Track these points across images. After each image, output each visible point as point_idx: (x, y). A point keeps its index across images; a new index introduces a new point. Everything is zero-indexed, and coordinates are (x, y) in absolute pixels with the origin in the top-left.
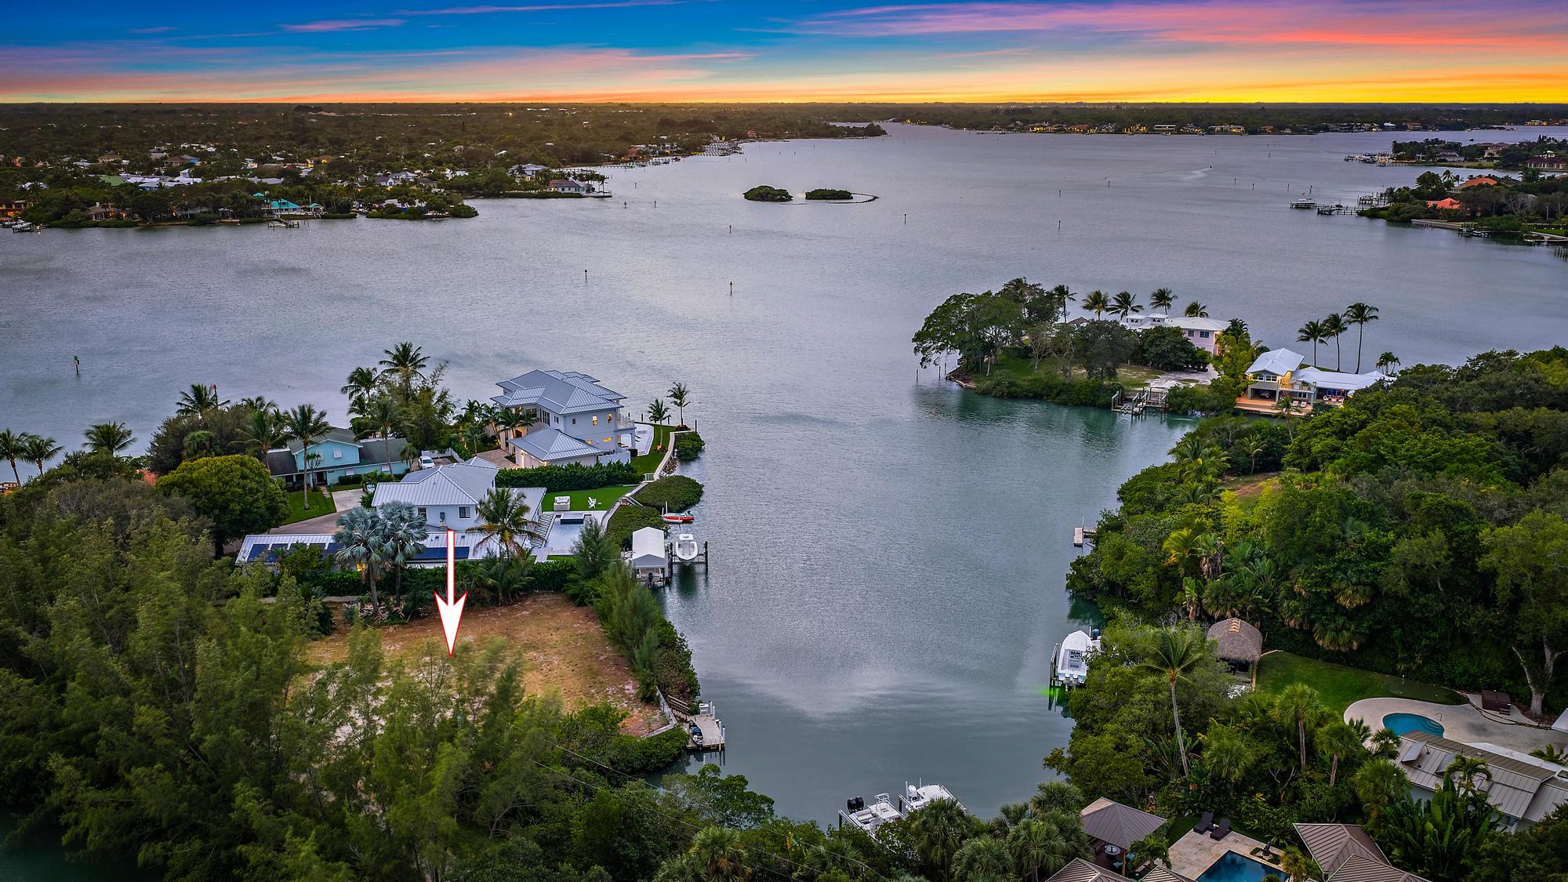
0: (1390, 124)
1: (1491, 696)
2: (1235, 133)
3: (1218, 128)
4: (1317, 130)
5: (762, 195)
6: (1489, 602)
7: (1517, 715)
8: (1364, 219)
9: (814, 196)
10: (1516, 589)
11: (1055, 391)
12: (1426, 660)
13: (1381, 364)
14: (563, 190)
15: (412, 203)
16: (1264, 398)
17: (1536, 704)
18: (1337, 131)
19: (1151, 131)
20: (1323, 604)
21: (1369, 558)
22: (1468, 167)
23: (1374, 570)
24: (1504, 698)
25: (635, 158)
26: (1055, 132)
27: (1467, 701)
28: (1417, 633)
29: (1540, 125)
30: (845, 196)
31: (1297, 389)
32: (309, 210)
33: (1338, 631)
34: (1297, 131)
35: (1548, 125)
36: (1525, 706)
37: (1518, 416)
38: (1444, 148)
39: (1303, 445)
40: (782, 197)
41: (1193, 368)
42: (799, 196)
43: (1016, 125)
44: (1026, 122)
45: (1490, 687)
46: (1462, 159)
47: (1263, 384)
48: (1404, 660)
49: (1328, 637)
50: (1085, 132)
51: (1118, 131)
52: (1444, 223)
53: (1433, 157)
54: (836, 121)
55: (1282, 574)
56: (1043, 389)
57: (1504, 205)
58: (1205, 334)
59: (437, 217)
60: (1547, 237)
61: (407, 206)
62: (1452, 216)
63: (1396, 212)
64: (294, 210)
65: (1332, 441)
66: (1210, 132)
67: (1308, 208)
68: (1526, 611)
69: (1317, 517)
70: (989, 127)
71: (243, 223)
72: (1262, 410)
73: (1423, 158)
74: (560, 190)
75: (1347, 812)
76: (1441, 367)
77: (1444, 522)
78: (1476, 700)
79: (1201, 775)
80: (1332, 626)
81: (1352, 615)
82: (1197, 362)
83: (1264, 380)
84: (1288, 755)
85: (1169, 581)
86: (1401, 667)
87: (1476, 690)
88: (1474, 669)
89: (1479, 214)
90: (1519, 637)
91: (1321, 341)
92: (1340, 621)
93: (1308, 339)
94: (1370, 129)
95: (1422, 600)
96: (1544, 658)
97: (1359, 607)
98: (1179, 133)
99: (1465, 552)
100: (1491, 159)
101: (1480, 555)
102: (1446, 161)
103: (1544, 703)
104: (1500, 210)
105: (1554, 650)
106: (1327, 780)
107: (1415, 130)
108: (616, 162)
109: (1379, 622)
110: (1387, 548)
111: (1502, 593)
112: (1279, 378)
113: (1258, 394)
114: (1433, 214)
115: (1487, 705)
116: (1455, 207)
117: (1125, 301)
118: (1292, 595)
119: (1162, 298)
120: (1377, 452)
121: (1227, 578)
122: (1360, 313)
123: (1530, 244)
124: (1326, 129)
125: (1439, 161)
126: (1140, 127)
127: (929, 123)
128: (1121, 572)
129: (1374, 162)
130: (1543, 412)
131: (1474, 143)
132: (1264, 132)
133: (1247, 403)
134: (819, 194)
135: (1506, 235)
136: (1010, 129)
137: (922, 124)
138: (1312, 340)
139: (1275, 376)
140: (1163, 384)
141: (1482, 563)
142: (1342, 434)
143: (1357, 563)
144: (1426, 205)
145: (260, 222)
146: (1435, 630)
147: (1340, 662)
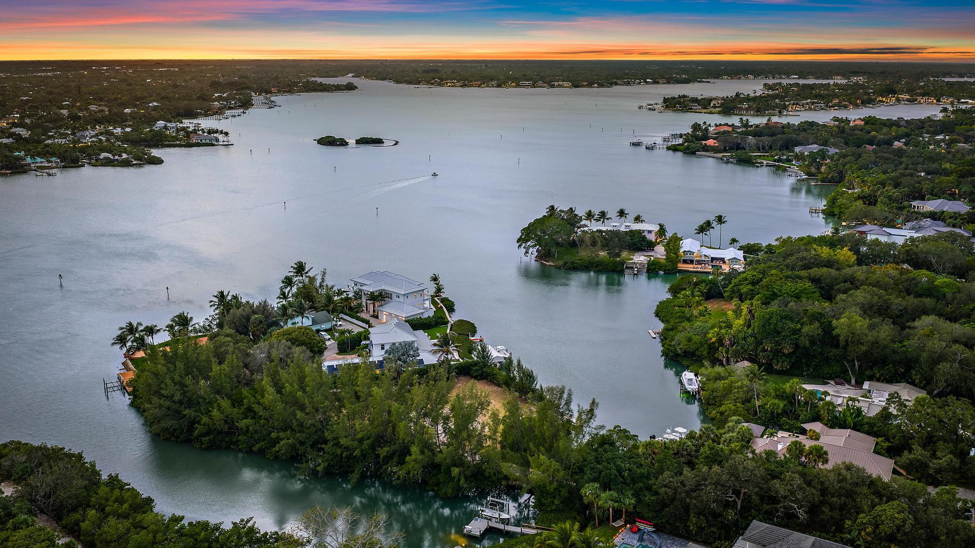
0: (650, 80)
1: (838, 380)
2: (566, 87)
3: (556, 84)
4: (612, 84)
5: (328, 142)
6: (837, 346)
7: (847, 386)
8: (671, 152)
9: (360, 142)
10: (847, 341)
11: (595, 265)
12: (814, 370)
13: (731, 243)
14: (201, 141)
15: (120, 156)
16: (688, 263)
17: (853, 381)
18: (622, 85)
19: (518, 86)
20: (777, 353)
21: (793, 334)
22: (705, 113)
23: (796, 338)
24: (842, 381)
25: (217, 112)
26: (461, 86)
27: (829, 383)
28: (811, 360)
29: (727, 79)
30: (378, 142)
31: (703, 258)
32: (51, 162)
33: (783, 362)
34: (601, 85)
35: (731, 79)
36: (849, 383)
37: (815, 272)
38: (690, 101)
39: (735, 288)
40: (343, 143)
41: (648, 249)
42: (352, 142)
43: (436, 81)
44: (442, 80)
45: (836, 377)
46: (700, 107)
47: (688, 257)
48: (806, 371)
49: (779, 365)
50: (479, 86)
51: (499, 86)
52: (712, 154)
53: (686, 107)
54: (314, 76)
55: (759, 343)
56: (589, 264)
57: (740, 144)
58: (650, 232)
59: (139, 164)
60: (765, 163)
61: (116, 157)
62: (715, 150)
63: (688, 148)
64: (41, 162)
65: (750, 287)
66: (553, 86)
67: (639, 145)
68: (850, 348)
69: (774, 320)
70: (419, 83)
71: (13, 174)
72: (690, 269)
73: (680, 107)
74: (199, 141)
75: (816, 418)
76: (758, 244)
77: (817, 319)
78: (832, 382)
79: (766, 414)
80: (781, 360)
81: (789, 355)
82: (650, 246)
83: (688, 255)
84: (792, 403)
85: (713, 349)
86: (805, 373)
87: (832, 379)
88: (830, 371)
89: (727, 148)
90: (848, 358)
91: (706, 234)
92: (784, 358)
93: (699, 233)
94: (639, 83)
95: (814, 348)
96: (855, 364)
97: (791, 352)
98: (535, 87)
99: (828, 329)
100: (715, 107)
101: (833, 330)
102: (692, 109)
103: (856, 381)
104: (738, 147)
105: (858, 362)
106: (807, 411)
107: (663, 83)
108: (206, 115)
109: (798, 358)
110: (799, 330)
111: (842, 343)
112: (695, 254)
113: (685, 262)
114: (706, 149)
115: (837, 384)
116: (717, 145)
117: (603, 215)
118: (764, 350)
119: (622, 213)
120: (772, 291)
121: (737, 346)
122: (720, 220)
123: (758, 167)
124: (616, 84)
125: (689, 109)
126: (511, 83)
127: (377, 79)
128: (692, 347)
129: (655, 110)
130: (825, 269)
131: (703, 97)
132: (582, 86)
133: (682, 266)
134: (364, 140)
135: (746, 162)
136: (432, 84)
137: (373, 79)
138: (701, 234)
139: (693, 253)
140: (640, 258)
141: (834, 333)
142: (754, 283)
143: (789, 336)
144: (701, 144)
145: (25, 172)
146: (817, 359)
147: (782, 374)
